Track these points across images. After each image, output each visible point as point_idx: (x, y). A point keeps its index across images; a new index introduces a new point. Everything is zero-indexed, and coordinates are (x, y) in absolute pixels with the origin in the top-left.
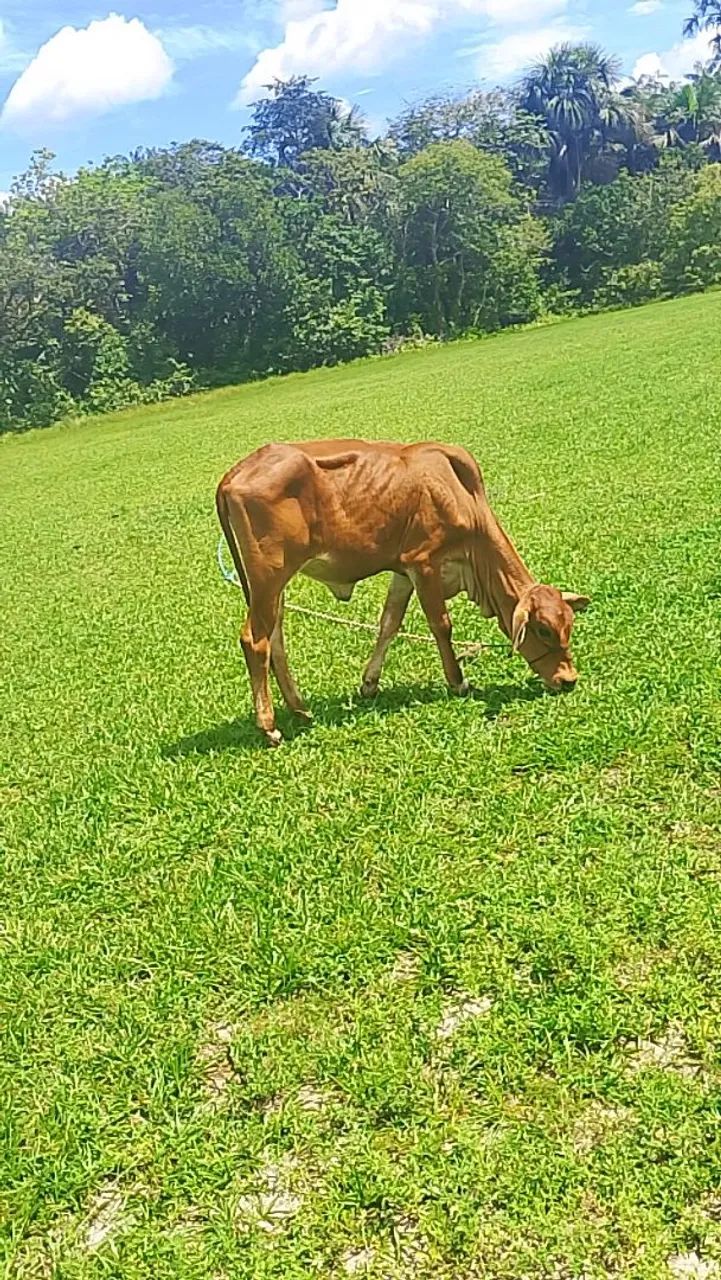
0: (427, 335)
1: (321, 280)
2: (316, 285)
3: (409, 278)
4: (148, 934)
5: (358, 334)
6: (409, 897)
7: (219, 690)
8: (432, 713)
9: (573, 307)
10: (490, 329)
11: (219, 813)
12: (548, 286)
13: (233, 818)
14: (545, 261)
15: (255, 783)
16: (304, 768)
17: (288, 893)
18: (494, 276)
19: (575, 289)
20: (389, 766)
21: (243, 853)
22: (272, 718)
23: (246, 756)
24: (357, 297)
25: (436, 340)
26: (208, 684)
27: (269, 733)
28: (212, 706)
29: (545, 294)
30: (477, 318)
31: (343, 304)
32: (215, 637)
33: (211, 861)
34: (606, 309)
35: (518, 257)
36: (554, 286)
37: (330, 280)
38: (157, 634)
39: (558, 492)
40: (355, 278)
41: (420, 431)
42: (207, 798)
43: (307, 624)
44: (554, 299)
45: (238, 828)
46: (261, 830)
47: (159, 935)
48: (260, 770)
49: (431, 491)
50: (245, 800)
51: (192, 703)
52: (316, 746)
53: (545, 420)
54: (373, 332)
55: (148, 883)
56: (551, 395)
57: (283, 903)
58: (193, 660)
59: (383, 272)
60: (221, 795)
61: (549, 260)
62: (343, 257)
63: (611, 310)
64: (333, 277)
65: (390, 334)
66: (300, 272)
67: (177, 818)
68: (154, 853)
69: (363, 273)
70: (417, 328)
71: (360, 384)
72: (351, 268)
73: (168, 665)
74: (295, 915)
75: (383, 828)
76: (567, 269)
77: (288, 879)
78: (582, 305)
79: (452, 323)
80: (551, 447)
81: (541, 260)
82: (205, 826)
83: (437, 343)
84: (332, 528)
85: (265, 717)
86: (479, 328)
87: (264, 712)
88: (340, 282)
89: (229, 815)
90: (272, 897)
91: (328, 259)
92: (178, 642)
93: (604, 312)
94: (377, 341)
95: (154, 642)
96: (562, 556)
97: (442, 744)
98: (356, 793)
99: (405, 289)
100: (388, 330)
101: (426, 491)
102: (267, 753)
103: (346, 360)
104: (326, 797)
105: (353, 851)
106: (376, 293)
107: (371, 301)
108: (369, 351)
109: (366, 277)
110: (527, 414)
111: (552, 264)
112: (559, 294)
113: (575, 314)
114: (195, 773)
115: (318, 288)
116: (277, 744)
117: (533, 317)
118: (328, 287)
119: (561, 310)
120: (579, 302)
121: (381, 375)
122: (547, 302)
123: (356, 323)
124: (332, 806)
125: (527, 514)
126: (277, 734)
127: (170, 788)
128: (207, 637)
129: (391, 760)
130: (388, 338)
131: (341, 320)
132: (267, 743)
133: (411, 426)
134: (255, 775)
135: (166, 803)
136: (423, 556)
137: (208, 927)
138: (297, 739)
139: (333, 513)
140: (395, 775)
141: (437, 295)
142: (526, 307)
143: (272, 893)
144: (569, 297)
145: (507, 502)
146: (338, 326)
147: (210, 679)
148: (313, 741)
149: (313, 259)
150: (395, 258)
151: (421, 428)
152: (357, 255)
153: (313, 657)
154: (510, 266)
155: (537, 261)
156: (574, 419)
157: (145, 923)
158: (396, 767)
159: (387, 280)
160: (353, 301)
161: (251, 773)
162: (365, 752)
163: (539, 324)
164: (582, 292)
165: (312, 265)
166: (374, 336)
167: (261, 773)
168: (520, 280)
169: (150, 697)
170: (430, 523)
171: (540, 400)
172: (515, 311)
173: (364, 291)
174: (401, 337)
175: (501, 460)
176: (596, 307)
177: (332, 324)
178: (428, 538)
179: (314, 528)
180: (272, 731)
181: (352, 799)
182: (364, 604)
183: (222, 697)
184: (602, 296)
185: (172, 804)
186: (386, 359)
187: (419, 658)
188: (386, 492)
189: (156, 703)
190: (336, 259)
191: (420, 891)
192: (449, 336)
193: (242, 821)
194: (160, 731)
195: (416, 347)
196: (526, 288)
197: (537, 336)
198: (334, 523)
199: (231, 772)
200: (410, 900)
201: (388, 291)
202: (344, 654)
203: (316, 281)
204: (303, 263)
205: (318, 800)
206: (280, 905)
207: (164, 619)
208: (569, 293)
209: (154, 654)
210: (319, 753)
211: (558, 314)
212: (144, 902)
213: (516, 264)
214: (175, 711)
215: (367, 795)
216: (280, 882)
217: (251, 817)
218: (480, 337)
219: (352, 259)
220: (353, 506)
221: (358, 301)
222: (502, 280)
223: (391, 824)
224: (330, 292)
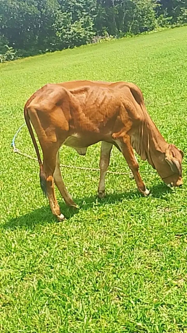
0: (111, 36)
1: (67, 13)
2: (65, 15)
3: (103, 12)
4: (7, 322)
5: (83, 35)
6: (134, 303)
7: (34, 193)
8: (133, 206)
9: (169, 24)
10: (136, 33)
11: (38, 256)
12: (159, 16)
13: (45, 258)
14: (158, 6)
15: (53, 240)
16: (76, 232)
17: (74, 300)
18: (137, 12)
19: (170, 17)
20: (116, 232)
21: (51, 277)
22: (59, 209)
23: (49, 226)
24: (82, 20)
25: (114, 37)
26: (29, 190)
27: (58, 216)
28: (31, 201)
29: (158, 19)
30: (130, 28)
31: (76, 23)
32: (31, 167)
33: (36, 282)
34: (183, 25)
35: (147, 4)
36: (162, 15)
37: (71, 13)
38: (5, 165)
39: (176, 101)
40: (81, 12)
41: (112, 75)
42: (32, 248)
43: (71, 161)
44: (161, 21)
45: (47, 264)
46: (58, 265)
47: (12, 322)
48: (56, 233)
49: (124, 104)
50: (50, 249)
51: (22, 199)
52: (81, 222)
53: (165, 71)
54: (89, 34)
55: (6, 293)
56: (166, 60)
57: (72, 306)
58: (22, 178)
59: (93, 9)
60: (38, 246)
61: (159, 5)
62: (76, 4)
63: (184, 25)
64: (72, 12)
65: (95, 35)
66: (59, 10)
67: (18, 258)
68: (8, 277)
69: (84, 10)
70: (106, 33)
71: (84, 55)
72: (79, 8)
73: (10, 181)
74: (78, 313)
75: (116, 265)
76: (167, 9)
77: (74, 292)
78: (172, 23)
79: (121, 31)
80: (170, 82)
81: (156, 5)
82: (32, 263)
83: (114, 39)
84: (79, 122)
85: (56, 209)
86: (131, 33)
87: (54, 207)
88: (75, 14)
89: (43, 257)
90: (67, 303)
91: (70, 4)
92: (15, 169)
93: (182, 26)
94: (90, 38)
95: (4, 170)
96: (183, 131)
97: (140, 221)
98: (102, 246)
99: (101, 17)
100: (95, 33)
101: (122, 105)
102: (58, 225)
103: (78, 46)
104: (88, 248)
105: (104, 277)
106: (90, 18)
107: (88, 21)
108: (87, 42)
109: (86, 12)
110: (157, 68)
111: (161, 7)
112: (163, 19)
113: (170, 27)
114: (25, 234)
115: (66, 16)
116: (62, 220)
117: (153, 29)
118: (70, 16)
119: (164, 25)
120: (172, 22)
121: (93, 52)
122: (159, 22)
123: (82, 30)
124: (91, 252)
125: (164, 112)
126: (62, 216)
127: (14, 242)
128: (27, 167)
129: (117, 229)
130: (95, 37)
131: (76, 29)
132: (58, 220)
133: (108, 73)
134: (53, 236)
135: (13, 250)
136: (123, 134)
137: (36, 319)
138: (72, 218)
139: (79, 115)
140: (120, 237)
141: (114, 19)
142: (150, 24)
143: (66, 301)
144: (167, 20)
145: (154, 106)
146: (75, 32)
147: (30, 188)
148: (79, 219)
149: (64, 4)
150: (97, 4)
151: (112, 74)
152: (82, 3)
153: (76, 177)
154: (144, 7)
155: (155, 5)
156: (178, 70)
157: (5, 315)
158: (120, 233)
159: (94, 13)
160: (80, 22)
161: (52, 235)
162: (103, 225)
163: (156, 31)
164: (173, 18)
165: (64, 7)
166: (89, 36)
167: (56, 235)
168: (148, 13)
169: (3, 196)
170: (125, 119)
171: (162, 62)
172: (146, 26)
173: (85, 17)
174: (100, 37)
175: (149, 88)
176: (178, 24)
177: (72, 31)
178: (125, 126)
179: (71, 122)
180: (60, 215)
181: (100, 249)
182: (96, 152)
183: (36, 196)
184: (181, 20)
185: (16, 250)
186: (95, 45)
187: (124, 179)
188: (103, 105)
189: (6, 199)
190: (73, 4)
191: (139, 301)
192: (120, 36)
193: (49, 260)
194: (8, 213)
195: (106, 41)
196: (150, 17)
197: (156, 35)
198: (80, 120)
199: (42, 234)
200: (134, 305)
201: (95, 18)
202: (89, 176)
203: (65, 13)
204: (60, 6)
205: (84, 249)
206: (70, 307)
207: (8, 159)
208: (167, 18)
209: (4, 175)
210: (82, 225)
211: (163, 27)
212: (4, 303)
213: (146, 6)
214: (15, 203)
215: (107, 248)
216: (70, 294)
217: (53, 259)
218: (132, 36)
219: (80, 4)
220: (89, 111)
221: (83, 22)
222: (141, 13)
223: (120, 263)
224: (71, 18)
